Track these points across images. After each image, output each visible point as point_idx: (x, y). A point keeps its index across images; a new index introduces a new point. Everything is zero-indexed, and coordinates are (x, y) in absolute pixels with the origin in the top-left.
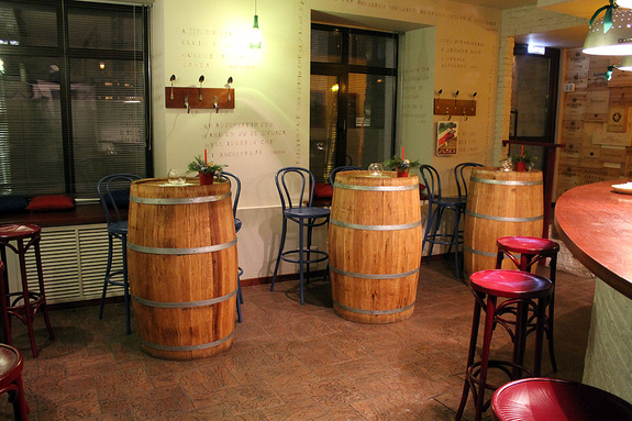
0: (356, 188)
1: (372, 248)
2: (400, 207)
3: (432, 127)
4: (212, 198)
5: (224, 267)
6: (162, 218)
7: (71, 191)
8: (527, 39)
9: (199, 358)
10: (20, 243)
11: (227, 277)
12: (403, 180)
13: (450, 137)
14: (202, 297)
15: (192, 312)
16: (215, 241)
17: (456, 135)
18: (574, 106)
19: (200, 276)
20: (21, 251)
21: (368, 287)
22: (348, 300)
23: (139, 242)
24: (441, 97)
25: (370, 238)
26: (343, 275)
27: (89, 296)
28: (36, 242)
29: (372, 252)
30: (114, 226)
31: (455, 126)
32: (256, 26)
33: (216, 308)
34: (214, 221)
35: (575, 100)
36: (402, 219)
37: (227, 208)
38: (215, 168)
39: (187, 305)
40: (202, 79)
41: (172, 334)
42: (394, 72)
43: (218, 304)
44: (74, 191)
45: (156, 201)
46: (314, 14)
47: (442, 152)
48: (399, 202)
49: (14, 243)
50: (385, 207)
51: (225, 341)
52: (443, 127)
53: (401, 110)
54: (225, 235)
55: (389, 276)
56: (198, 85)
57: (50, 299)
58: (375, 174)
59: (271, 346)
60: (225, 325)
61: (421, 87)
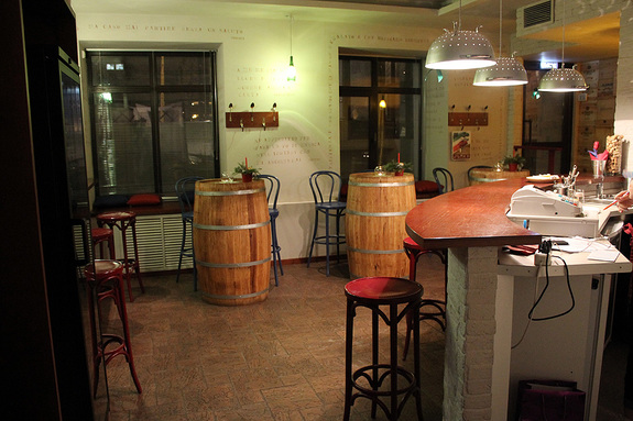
0: (361, 185)
1: (373, 230)
2: (395, 199)
3: (447, 137)
4: (250, 192)
5: (258, 240)
6: (215, 205)
7: (159, 191)
8: (540, 57)
9: (241, 305)
10: (123, 224)
11: (261, 248)
12: (398, 178)
13: (463, 144)
14: (242, 261)
15: (236, 272)
16: (251, 221)
17: (469, 142)
18: (588, 114)
19: (240, 246)
20: (123, 229)
21: (371, 260)
22: (358, 271)
23: (200, 222)
24: (455, 111)
25: (372, 223)
26: (354, 251)
27: (170, 267)
28: (133, 224)
29: (373, 233)
30: (186, 215)
31: (467, 135)
32: (292, 64)
33: (253, 269)
34: (251, 208)
35: (588, 108)
36: (396, 208)
37: (261, 198)
38: (254, 171)
39: (231, 265)
40: (253, 105)
41: (222, 286)
42: (419, 91)
43: (254, 266)
44: (161, 191)
45: (211, 194)
46: (341, 50)
47: (456, 157)
48: (394, 195)
49: (119, 223)
50: (383, 199)
51: (260, 293)
52: (456, 136)
53: (426, 123)
54: (259, 217)
55: (388, 252)
56: (250, 110)
57: (142, 269)
58: (380, 174)
59: (294, 300)
60: (260, 283)
61: (439, 103)
